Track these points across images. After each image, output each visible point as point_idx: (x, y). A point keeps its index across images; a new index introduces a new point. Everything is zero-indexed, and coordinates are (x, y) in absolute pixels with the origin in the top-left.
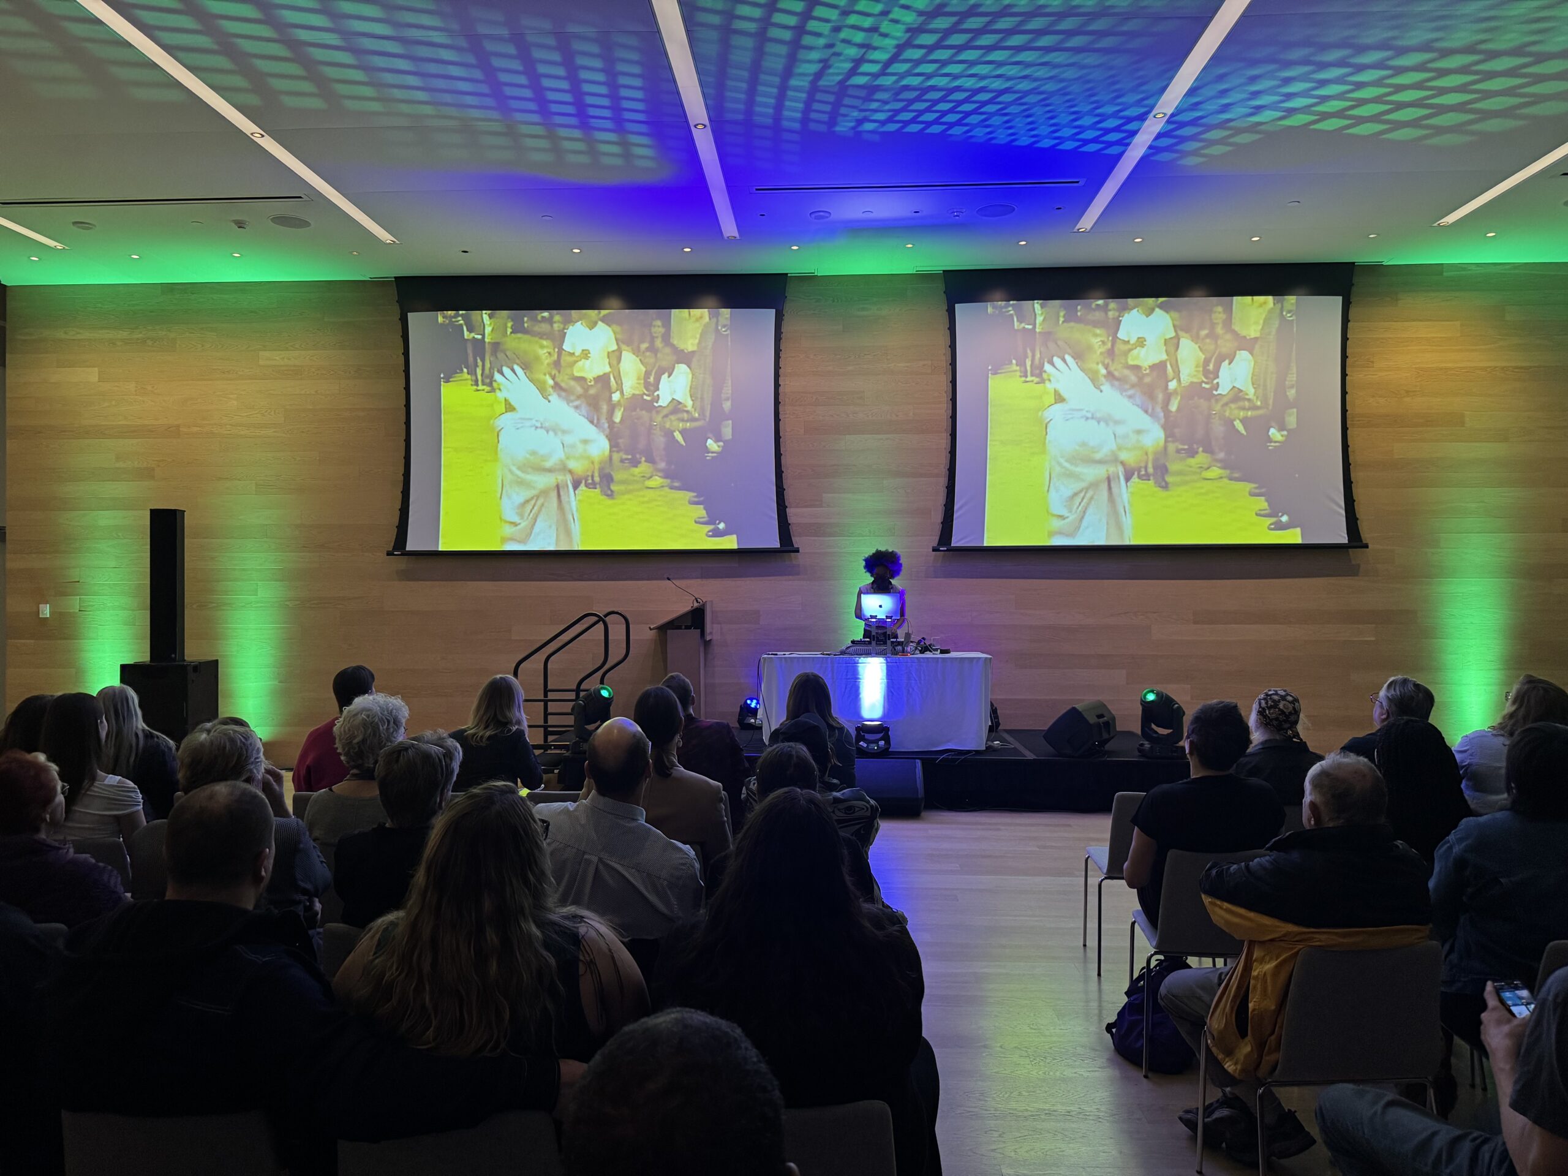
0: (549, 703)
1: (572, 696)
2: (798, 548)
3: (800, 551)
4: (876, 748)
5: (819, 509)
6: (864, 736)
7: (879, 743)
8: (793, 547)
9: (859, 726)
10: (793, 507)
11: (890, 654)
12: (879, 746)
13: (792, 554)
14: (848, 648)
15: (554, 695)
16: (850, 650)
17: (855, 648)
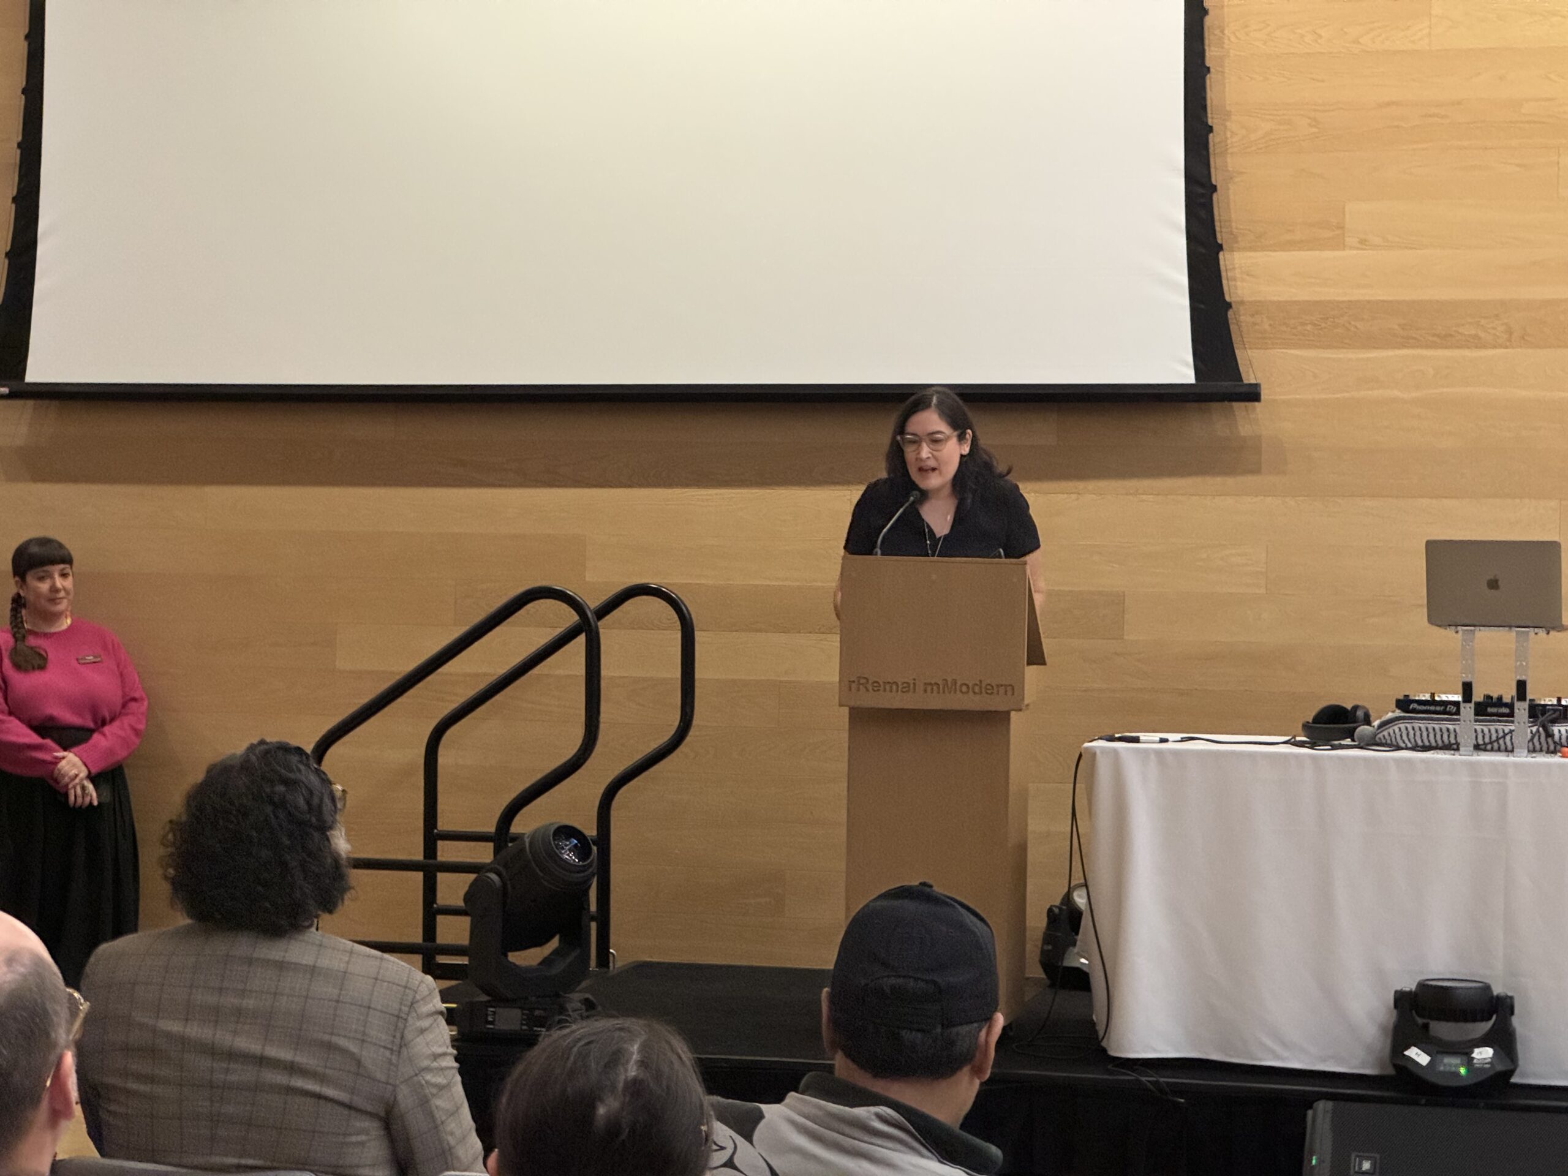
0: (441, 876)
1: (484, 853)
2: (1257, 386)
3: (1262, 397)
4: (1463, 1071)
5: (1327, 254)
6: (1426, 1027)
7: (1473, 1053)
8: (1240, 383)
9: (1410, 992)
10: (1245, 249)
11: (1526, 751)
12: (1478, 1065)
13: (1235, 405)
14: (1383, 725)
15: (447, 852)
16: (1391, 731)
17: (1409, 726)
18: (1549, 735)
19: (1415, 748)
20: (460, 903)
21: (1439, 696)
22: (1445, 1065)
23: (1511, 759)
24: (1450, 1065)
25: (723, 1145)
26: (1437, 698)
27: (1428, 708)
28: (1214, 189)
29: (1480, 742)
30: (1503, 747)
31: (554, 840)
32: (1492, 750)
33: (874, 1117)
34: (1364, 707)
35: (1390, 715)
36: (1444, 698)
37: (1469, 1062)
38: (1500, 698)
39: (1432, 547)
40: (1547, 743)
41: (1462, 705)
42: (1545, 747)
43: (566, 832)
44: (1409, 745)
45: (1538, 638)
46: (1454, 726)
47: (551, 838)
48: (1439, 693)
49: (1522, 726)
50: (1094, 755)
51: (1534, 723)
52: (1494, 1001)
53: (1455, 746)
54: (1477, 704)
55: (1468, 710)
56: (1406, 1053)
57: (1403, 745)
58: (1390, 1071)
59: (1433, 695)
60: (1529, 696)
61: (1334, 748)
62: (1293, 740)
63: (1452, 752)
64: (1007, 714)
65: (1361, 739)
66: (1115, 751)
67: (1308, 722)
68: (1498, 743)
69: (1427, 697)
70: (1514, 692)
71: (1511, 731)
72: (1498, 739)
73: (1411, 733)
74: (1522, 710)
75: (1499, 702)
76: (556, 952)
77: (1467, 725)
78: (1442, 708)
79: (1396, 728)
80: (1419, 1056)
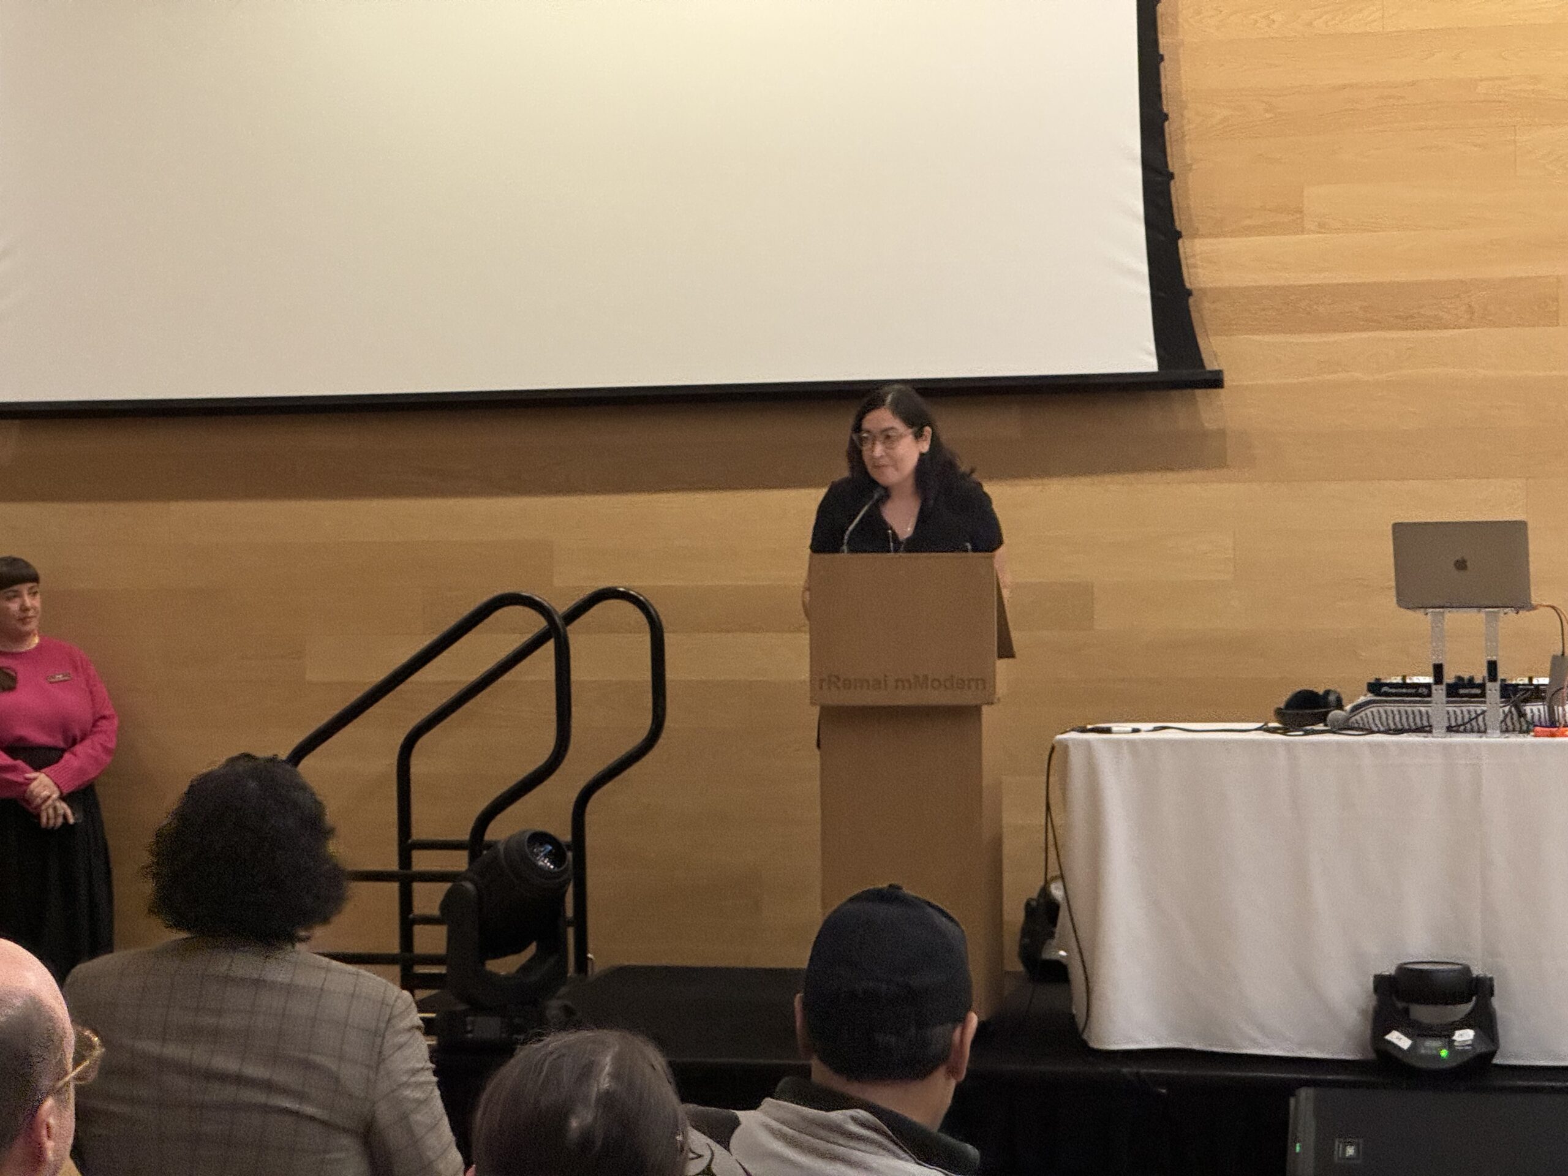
0: (417, 886)
1: (459, 862)
2: (1219, 373)
3: (1225, 383)
4: (1444, 1053)
5: (1287, 239)
6: (1407, 1011)
7: (1453, 1035)
8: (1203, 370)
9: (1389, 978)
10: (1203, 236)
11: (1498, 732)
12: (1459, 1048)
13: (1199, 392)
14: (1357, 708)
15: (422, 861)
16: (1363, 714)
17: (1381, 709)
18: (1522, 715)
19: (1387, 732)
20: (436, 912)
21: (1410, 679)
22: (1426, 1048)
23: (1484, 739)
24: (1431, 1049)
25: (700, 1152)
26: (1408, 681)
27: (1400, 690)
28: (1171, 176)
29: (1453, 724)
30: (1476, 728)
31: (529, 847)
32: (1465, 731)
33: (849, 1120)
34: (1335, 692)
35: (1362, 699)
36: (1417, 680)
37: (1450, 1045)
38: (1471, 679)
39: (1400, 530)
40: (1520, 723)
41: (1434, 687)
42: (1518, 726)
43: (540, 838)
44: (1382, 729)
45: (1509, 619)
46: (1426, 708)
47: (526, 844)
48: (1409, 676)
49: (1494, 706)
50: (1067, 747)
51: (1506, 703)
52: (1474, 983)
53: (1428, 729)
54: (1448, 685)
55: (1439, 692)
56: (1388, 1037)
57: (1375, 729)
58: (1372, 1056)
59: (1404, 678)
60: (1501, 676)
61: (1307, 733)
62: (1265, 727)
63: (1425, 734)
64: (978, 709)
65: (1333, 722)
66: (1088, 743)
67: (1280, 709)
68: (1471, 725)
69: (1399, 680)
70: (1485, 673)
71: (1484, 712)
72: (1471, 720)
73: (1384, 716)
74: (1493, 690)
75: (1471, 683)
76: (532, 960)
77: (1439, 707)
78: (1413, 691)
79: (1368, 712)
80: (1399, 1040)
